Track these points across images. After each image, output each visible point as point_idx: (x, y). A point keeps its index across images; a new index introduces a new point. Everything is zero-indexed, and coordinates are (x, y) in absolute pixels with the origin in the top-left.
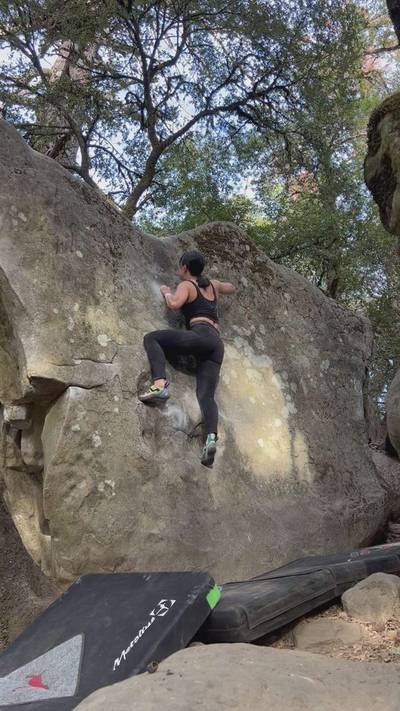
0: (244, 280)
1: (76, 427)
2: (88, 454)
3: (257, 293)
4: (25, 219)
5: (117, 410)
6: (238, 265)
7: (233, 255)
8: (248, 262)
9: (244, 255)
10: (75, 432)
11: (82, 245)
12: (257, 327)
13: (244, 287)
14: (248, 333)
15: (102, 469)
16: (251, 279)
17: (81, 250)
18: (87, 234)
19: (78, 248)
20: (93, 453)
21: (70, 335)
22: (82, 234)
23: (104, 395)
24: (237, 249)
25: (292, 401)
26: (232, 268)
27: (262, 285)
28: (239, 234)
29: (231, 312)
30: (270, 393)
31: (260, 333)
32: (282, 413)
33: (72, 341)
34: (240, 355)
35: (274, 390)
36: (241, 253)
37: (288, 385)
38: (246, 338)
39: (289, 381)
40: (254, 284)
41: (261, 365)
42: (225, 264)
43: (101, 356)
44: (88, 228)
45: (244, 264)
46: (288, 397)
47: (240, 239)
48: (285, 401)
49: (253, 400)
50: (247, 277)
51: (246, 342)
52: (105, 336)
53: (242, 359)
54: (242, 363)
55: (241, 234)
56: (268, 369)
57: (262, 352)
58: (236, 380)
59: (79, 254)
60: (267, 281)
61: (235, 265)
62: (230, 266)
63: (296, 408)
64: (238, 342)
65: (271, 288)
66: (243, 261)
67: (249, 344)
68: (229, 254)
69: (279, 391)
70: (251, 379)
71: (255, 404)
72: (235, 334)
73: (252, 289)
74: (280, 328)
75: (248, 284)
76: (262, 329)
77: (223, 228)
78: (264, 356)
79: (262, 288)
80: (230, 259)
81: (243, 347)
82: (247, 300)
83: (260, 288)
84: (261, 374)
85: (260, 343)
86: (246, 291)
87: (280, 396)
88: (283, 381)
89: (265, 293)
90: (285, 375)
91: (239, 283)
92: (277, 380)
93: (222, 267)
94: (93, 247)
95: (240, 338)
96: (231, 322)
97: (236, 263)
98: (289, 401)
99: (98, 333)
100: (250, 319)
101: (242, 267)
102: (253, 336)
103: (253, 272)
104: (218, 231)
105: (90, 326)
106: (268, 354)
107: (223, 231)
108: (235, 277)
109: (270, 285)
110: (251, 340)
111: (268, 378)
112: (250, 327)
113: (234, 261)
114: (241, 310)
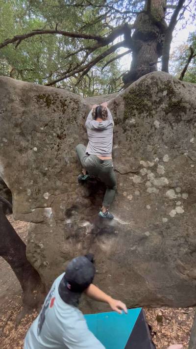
0: (157, 123)
1: (32, 241)
2: (39, 251)
5: (51, 231)
6: (154, 112)
7: (150, 104)
8: (164, 105)
9: (160, 102)
10: (33, 243)
11: (37, 143)
13: (156, 129)
14: (152, 164)
15: (44, 257)
16: (165, 120)
17: (37, 147)
18: (42, 132)
19: (35, 146)
20: (41, 251)
21: (29, 198)
22: (38, 134)
23: (45, 225)
24: (154, 98)
25: (181, 205)
26: (147, 117)
27: (174, 122)
28: (159, 82)
29: (141, 151)
30: (164, 202)
31: (163, 162)
32: (170, 214)
33: (30, 200)
34: (143, 180)
35: (166, 199)
36: (158, 100)
37: (179, 195)
38: (149, 168)
39: (181, 193)
40: (166, 123)
41: (160, 184)
42: (142, 114)
43: (45, 205)
44: (42, 129)
45: (159, 109)
46: (179, 203)
47: (159, 87)
48: (174, 206)
49: (148, 207)
50: (160, 119)
51: (149, 171)
52: (47, 193)
53: (145, 182)
54: (145, 185)
55: (161, 81)
56: (164, 187)
57: (162, 176)
58: (138, 196)
59: (35, 149)
60: (179, 117)
61: (150, 113)
62: (146, 115)
63: (184, 209)
64: (143, 171)
65: (182, 123)
66: (159, 107)
67: (152, 172)
68: (147, 105)
69: (171, 200)
70: (150, 194)
71: (150, 209)
72: (141, 167)
73: (163, 128)
74: (183, 154)
75: (160, 125)
76: (166, 158)
77: (146, 82)
78: (162, 178)
79: (173, 124)
80: (147, 108)
81: (147, 174)
82: (156, 139)
83: (171, 124)
84: (158, 190)
85: (161, 169)
86: (156, 131)
87: (171, 203)
88: (176, 193)
89: (175, 128)
90: (178, 190)
91: (152, 127)
92: (170, 194)
93: (139, 118)
94: (44, 141)
95: (145, 169)
96: (140, 158)
97: (152, 110)
98: (178, 206)
99: (44, 193)
100: (155, 153)
101: (157, 112)
102: (156, 166)
103: (167, 114)
104: (142, 86)
105: (39, 190)
106: (166, 177)
107: (146, 84)
108: (149, 123)
109: (181, 120)
110: (154, 169)
111: (164, 192)
112: (154, 159)
113: (150, 109)
114: (149, 148)
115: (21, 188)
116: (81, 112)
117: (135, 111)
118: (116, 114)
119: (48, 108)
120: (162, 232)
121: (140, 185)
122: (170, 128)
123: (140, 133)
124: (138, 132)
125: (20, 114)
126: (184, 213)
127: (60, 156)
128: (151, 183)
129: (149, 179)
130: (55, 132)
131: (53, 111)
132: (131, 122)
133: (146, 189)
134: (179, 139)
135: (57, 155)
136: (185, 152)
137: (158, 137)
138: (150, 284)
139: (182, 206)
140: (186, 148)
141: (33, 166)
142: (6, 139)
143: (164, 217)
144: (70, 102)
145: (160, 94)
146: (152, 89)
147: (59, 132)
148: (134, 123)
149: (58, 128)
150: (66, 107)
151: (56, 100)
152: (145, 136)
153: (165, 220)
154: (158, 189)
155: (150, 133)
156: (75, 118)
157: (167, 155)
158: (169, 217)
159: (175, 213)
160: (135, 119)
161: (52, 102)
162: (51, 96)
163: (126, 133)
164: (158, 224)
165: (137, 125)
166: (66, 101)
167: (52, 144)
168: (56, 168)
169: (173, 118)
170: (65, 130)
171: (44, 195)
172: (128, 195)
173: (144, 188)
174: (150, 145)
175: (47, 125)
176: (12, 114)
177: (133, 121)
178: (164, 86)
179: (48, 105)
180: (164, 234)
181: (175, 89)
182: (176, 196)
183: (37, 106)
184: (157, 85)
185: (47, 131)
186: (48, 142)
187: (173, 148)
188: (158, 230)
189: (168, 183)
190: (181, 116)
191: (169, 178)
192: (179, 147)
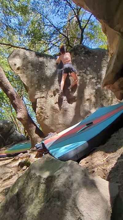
0: (82, 58)
3: (86, 60)
4: (25, 68)
5: (48, 101)
7: (79, 53)
9: (82, 51)
11: (38, 68)
12: (87, 69)
13: (82, 60)
14: (84, 71)
16: (85, 57)
20: (43, 110)
21: (36, 88)
23: (44, 98)
24: (80, 51)
37: (97, 80)
38: (83, 73)
41: (89, 78)
42: (77, 56)
43: (44, 90)
44: (40, 64)
45: (82, 54)
46: (98, 83)
47: (80, 48)
48: (96, 85)
49: (87, 87)
51: (84, 74)
52: (44, 86)
53: (83, 78)
56: (91, 78)
58: (82, 84)
59: (38, 70)
60: (89, 55)
65: (91, 57)
69: (94, 83)
70: (86, 82)
72: (80, 73)
73: (85, 59)
82: (83, 63)
83: (87, 58)
84: (89, 80)
85: (88, 72)
88: (96, 80)
89: (89, 59)
90: (96, 78)
92: (93, 80)
94: (41, 67)
100: (84, 67)
102: (86, 72)
103: (85, 55)
105: (41, 85)
106: (90, 74)
111: (91, 80)
113: (79, 54)
114: (82, 66)
115: (32, 84)
126: (101, 87)
128: (86, 78)
133: (84, 81)
134: (91, 62)
141: (37, 76)
147: (46, 65)
149: (46, 63)
157: (89, 68)
158: (95, 89)
159: (98, 87)
164: (92, 93)
167: (44, 68)
168: (47, 76)
169: (87, 56)
170: (48, 64)
175: (41, 62)
178: (82, 47)
187: (90, 65)
189: (92, 76)
192: (92, 64)
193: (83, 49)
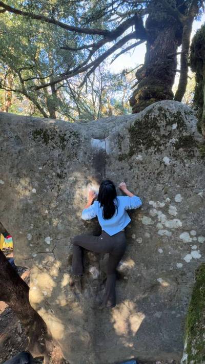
0: (166, 160)
2: (42, 298)
6: (162, 148)
7: (158, 139)
8: (174, 140)
9: (170, 136)
11: (36, 184)
12: (172, 199)
13: (165, 166)
14: (162, 205)
15: (48, 304)
16: (175, 156)
17: (36, 188)
18: (41, 173)
19: (33, 187)
21: (30, 242)
22: (37, 175)
24: (162, 132)
25: (197, 250)
26: (155, 153)
27: (185, 158)
28: (168, 114)
29: (150, 190)
30: (177, 245)
31: (175, 202)
32: (184, 259)
33: (31, 245)
34: (154, 222)
35: (180, 243)
36: (167, 135)
37: (195, 239)
38: (159, 209)
39: (197, 236)
40: (176, 160)
41: (172, 226)
42: (149, 150)
43: (47, 250)
45: (168, 144)
46: (195, 247)
47: (167, 120)
48: (190, 251)
49: (161, 251)
50: (169, 155)
51: (160, 213)
52: (49, 238)
53: (156, 224)
54: (155, 227)
55: (170, 113)
56: (177, 229)
57: (174, 217)
58: (148, 239)
59: (34, 191)
60: (192, 153)
61: (158, 149)
62: (154, 151)
63: (201, 254)
64: (153, 212)
65: (195, 159)
66: (168, 142)
67: (163, 213)
68: (155, 140)
69: (185, 244)
70: (162, 237)
71: (162, 253)
72: (151, 207)
73: (174, 165)
74: (197, 194)
75: (170, 162)
76: (178, 198)
77: (153, 114)
78: (175, 220)
79: (185, 161)
80: (155, 144)
81: (157, 216)
82: (166, 177)
83: (183, 161)
84: (171, 233)
85: (173, 210)
86: (166, 169)
87: (186, 247)
88: (192, 237)
89: (187, 165)
90: (193, 233)
91: (161, 163)
92: (185, 237)
93: (146, 154)
94: (43, 181)
95: (155, 210)
96: (148, 198)
97: (161, 145)
98: (194, 250)
99: (45, 237)
100: (166, 193)
101: (166, 147)
102: (167, 207)
103: (177, 149)
104: (148, 118)
105: (40, 235)
106: (179, 219)
107: (153, 117)
108: (158, 160)
109: (194, 156)
110: (165, 210)
111: (178, 235)
112: (165, 199)
113: (159, 144)
114: (159, 187)
115: (21, 233)
116: (82, 147)
117: (142, 146)
118: (120, 148)
119: (46, 144)
120: (176, 278)
121: (151, 227)
122: (182, 165)
123: (148, 171)
124: (146, 170)
125: (16, 153)
126: (201, 258)
127: (61, 197)
128: (163, 225)
129: (159, 220)
130: (55, 172)
131: (52, 148)
132: (137, 158)
133: (157, 231)
134: (192, 177)
135: (58, 196)
136: (199, 192)
137: (169, 175)
138: (164, 336)
139: (199, 251)
140: (201, 187)
141: (33, 209)
142: (3, 181)
143: (178, 263)
144: (70, 137)
145: (168, 128)
146: (159, 122)
147: (59, 171)
148: (142, 159)
149: (58, 167)
150: (65, 143)
151: (54, 135)
152: (154, 173)
153: (180, 265)
154: (171, 231)
155: (159, 171)
156: (76, 154)
157: (179, 195)
158: (183, 262)
159: (191, 258)
160: (142, 155)
161: (51, 137)
162: (49, 131)
163: (132, 170)
164: (171, 271)
165: (144, 162)
166: (65, 135)
167: (51, 184)
168: (57, 210)
169: (184, 154)
170: (65, 169)
171: (45, 240)
172: (137, 238)
173: (155, 230)
174: (160, 183)
175: (45, 164)
176: (8, 154)
177: (139, 157)
178: (173, 119)
179: (46, 142)
180: (180, 281)
181: (185, 121)
182: (191, 239)
183: (34, 143)
184: (166, 118)
185: (46, 171)
186: (47, 183)
187: (186, 187)
188: (172, 276)
189: (181, 225)
190: (193, 151)
191: (182, 220)
192: (193, 186)
193: (175, 126)
